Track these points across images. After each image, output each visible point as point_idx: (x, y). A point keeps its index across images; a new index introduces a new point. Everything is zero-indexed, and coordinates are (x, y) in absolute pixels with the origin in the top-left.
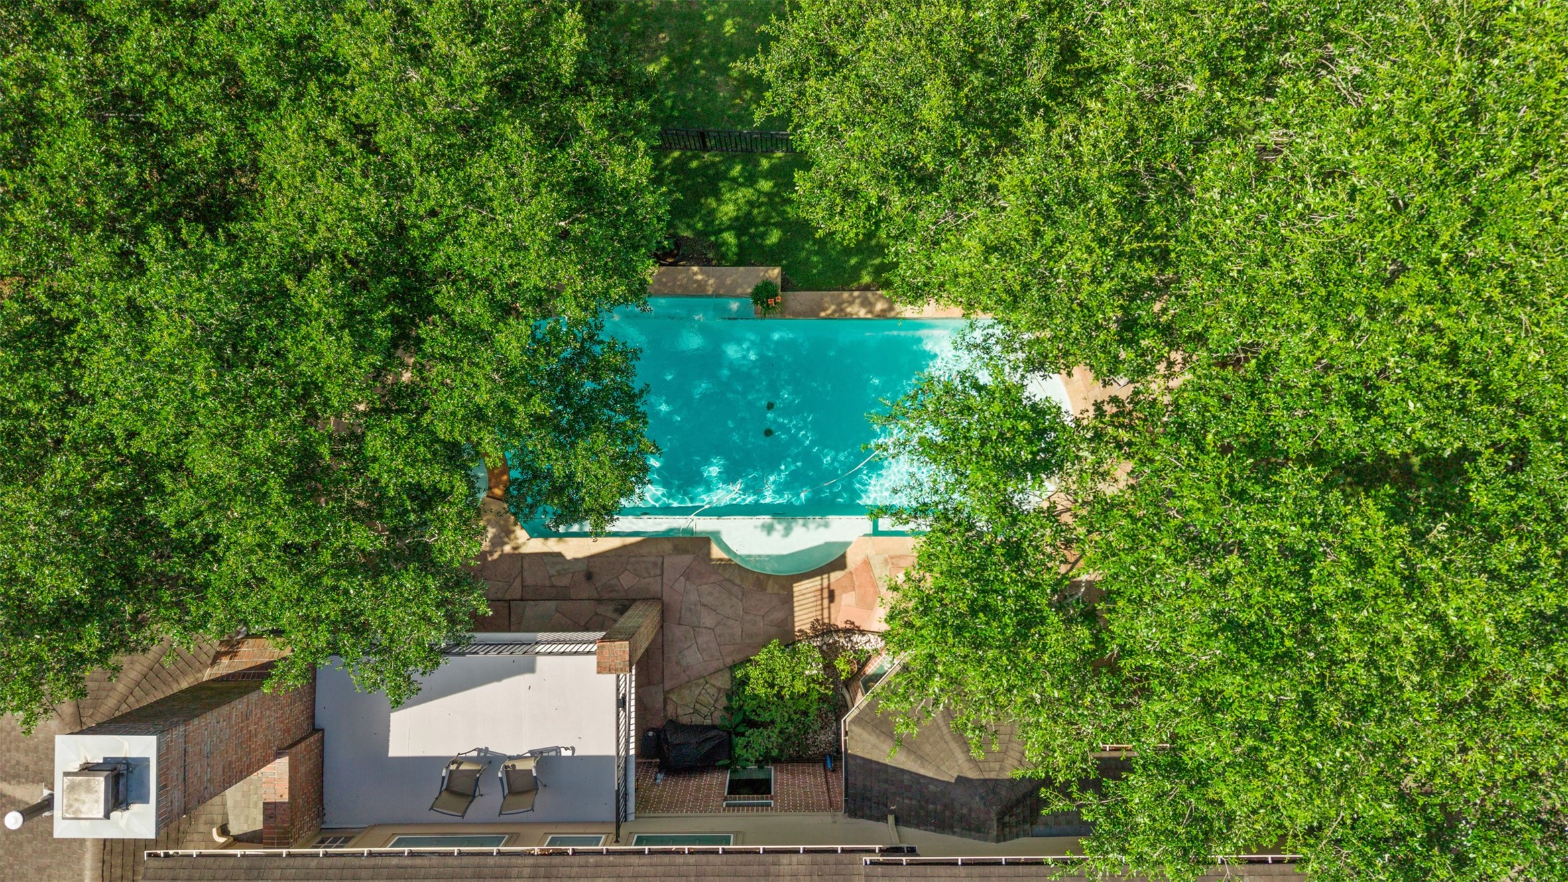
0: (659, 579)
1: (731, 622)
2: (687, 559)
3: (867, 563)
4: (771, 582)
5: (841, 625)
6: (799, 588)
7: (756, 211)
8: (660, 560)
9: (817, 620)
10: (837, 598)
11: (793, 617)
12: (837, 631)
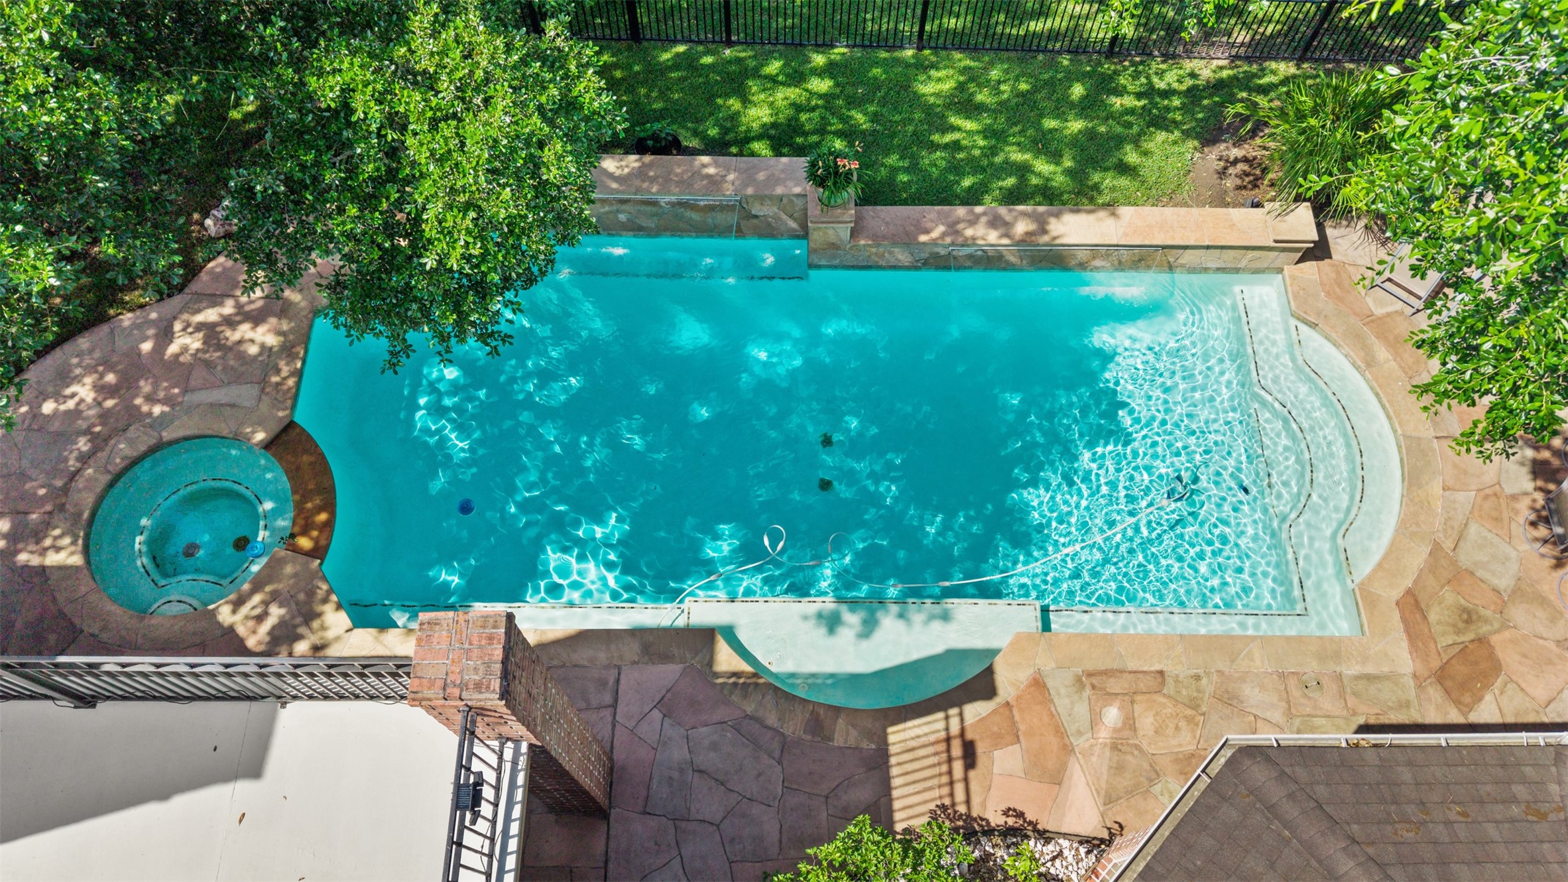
0: (607, 713)
1: (756, 810)
2: (668, 672)
3: (1038, 683)
4: (841, 723)
5: (997, 820)
6: (899, 735)
7: (804, 117)
8: (611, 676)
9: (943, 807)
10: (982, 759)
11: (890, 801)
12: (989, 832)
